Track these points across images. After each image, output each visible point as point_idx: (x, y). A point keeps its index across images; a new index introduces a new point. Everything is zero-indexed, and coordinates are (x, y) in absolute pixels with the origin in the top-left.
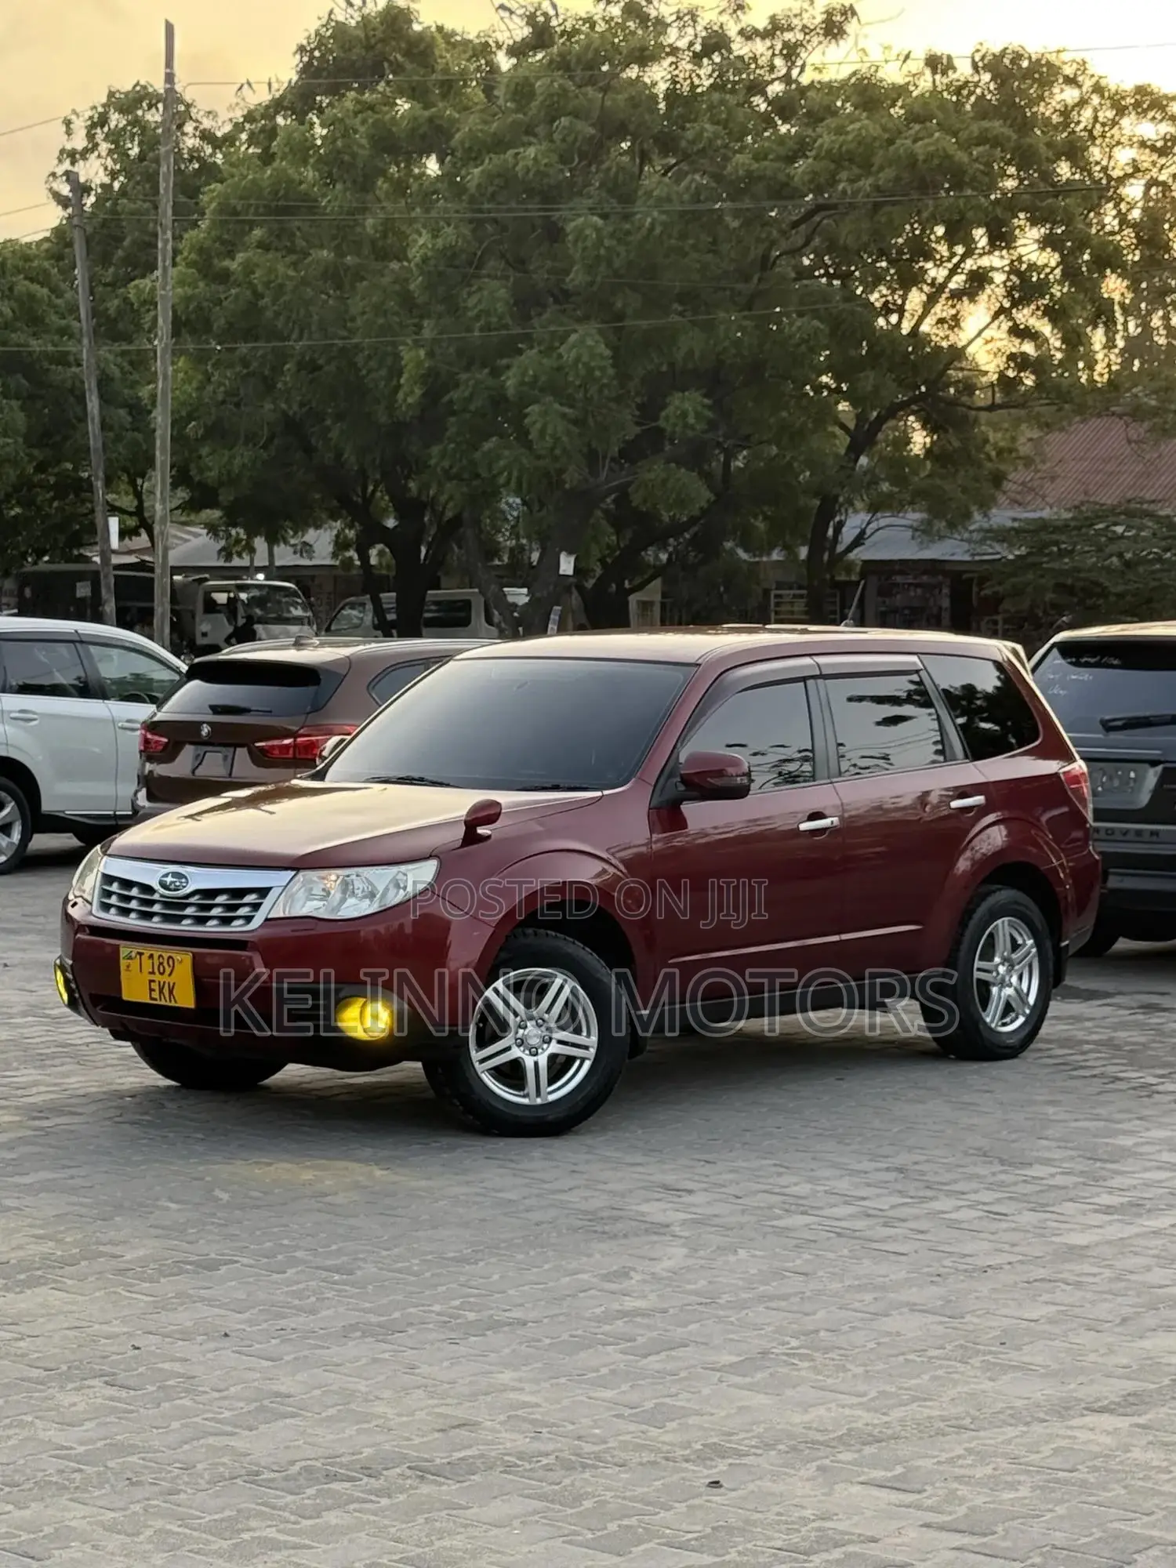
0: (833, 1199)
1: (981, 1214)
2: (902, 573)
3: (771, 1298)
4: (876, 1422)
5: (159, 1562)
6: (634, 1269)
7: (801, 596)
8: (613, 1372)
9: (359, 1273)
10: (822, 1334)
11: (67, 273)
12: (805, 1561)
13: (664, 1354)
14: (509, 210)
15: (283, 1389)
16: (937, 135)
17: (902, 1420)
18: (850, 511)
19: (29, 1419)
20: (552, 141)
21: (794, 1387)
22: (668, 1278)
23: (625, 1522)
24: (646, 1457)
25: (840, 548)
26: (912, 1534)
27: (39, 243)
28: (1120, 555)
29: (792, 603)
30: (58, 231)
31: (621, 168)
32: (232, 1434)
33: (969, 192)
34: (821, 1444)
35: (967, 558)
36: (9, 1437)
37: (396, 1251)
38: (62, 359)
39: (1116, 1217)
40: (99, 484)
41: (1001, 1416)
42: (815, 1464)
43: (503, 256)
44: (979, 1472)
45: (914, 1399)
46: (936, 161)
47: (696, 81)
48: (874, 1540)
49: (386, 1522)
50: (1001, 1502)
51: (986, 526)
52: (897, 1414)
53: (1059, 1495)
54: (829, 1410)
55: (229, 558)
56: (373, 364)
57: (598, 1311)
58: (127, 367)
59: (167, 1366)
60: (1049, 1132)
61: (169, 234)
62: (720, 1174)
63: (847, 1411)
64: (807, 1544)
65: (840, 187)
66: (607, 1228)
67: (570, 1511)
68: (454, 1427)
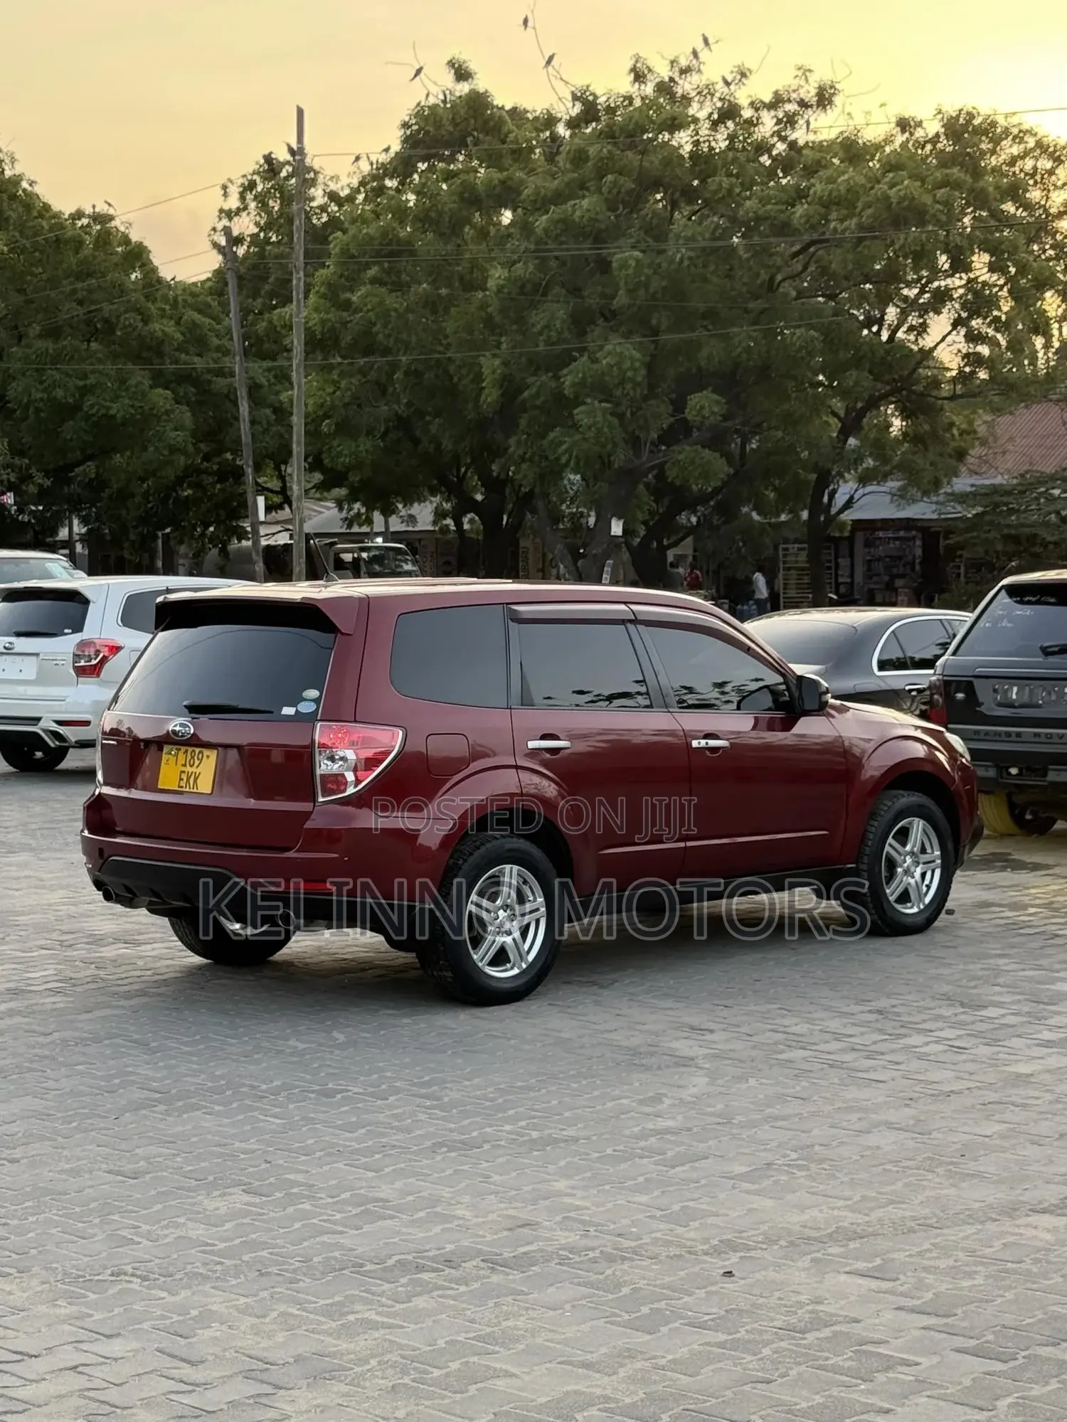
0: (828, 1037)
1: (948, 1048)
2: (882, 529)
3: (776, 1118)
4: (860, 1221)
5: (281, 1340)
6: (665, 1095)
7: (803, 549)
8: (647, 1180)
9: (446, 1099)
10: (817, 1148)
11: (225, 306)
12: (801, 1339)
13: (688, 1165)
14: (568, 250)
15: (382, 1195)
16: (906, 182)
17: (880, 1220)
18: (841, 482)
19: (181, 1220)
20: (601, 193)
21: (794, 1192)
22: (694, 1103)
23: (656, 1306)
24: (673, 1251)
25: (834, 511)
26: (888, 1315)
27: (203, 282)
28: (1058, 513)
29: (797, 555)
30: (218, 272)
31: (655, 213)
32: (341, 1233)
33: (930, 228)
34: (815, 1239)
35: (935, 516)
36: (166, 1236)
37: (476, 1081)
38: (220, 373)
39: (1054, 1050)
40: (249, 471)
41: (961, 1216)
42: (809, 1257)
43: (563, 286)
44: (943, 1264)
45: (892, 1202)
46: (906, 203)
47: (713, 144)
48: (858, 1321)
49: (464, 1306)
50: (961, 1289)
51: (949, 491)
52: (879, 1213)
53: (1008, 1282)
54: (821, 1211)
55: (350, 526)
56: (464, 371)
57: (636, 1130)
58: (273, 380)
59: (291, 1177)
60: (1000, 980)
61: (302, 274)
62: (735, 1016)
63: (836, 1212)
64: (802, 1324)
65: (832, 226)
66: (644, 1062)
67: (611, 1297)
68: (519, 1227)
